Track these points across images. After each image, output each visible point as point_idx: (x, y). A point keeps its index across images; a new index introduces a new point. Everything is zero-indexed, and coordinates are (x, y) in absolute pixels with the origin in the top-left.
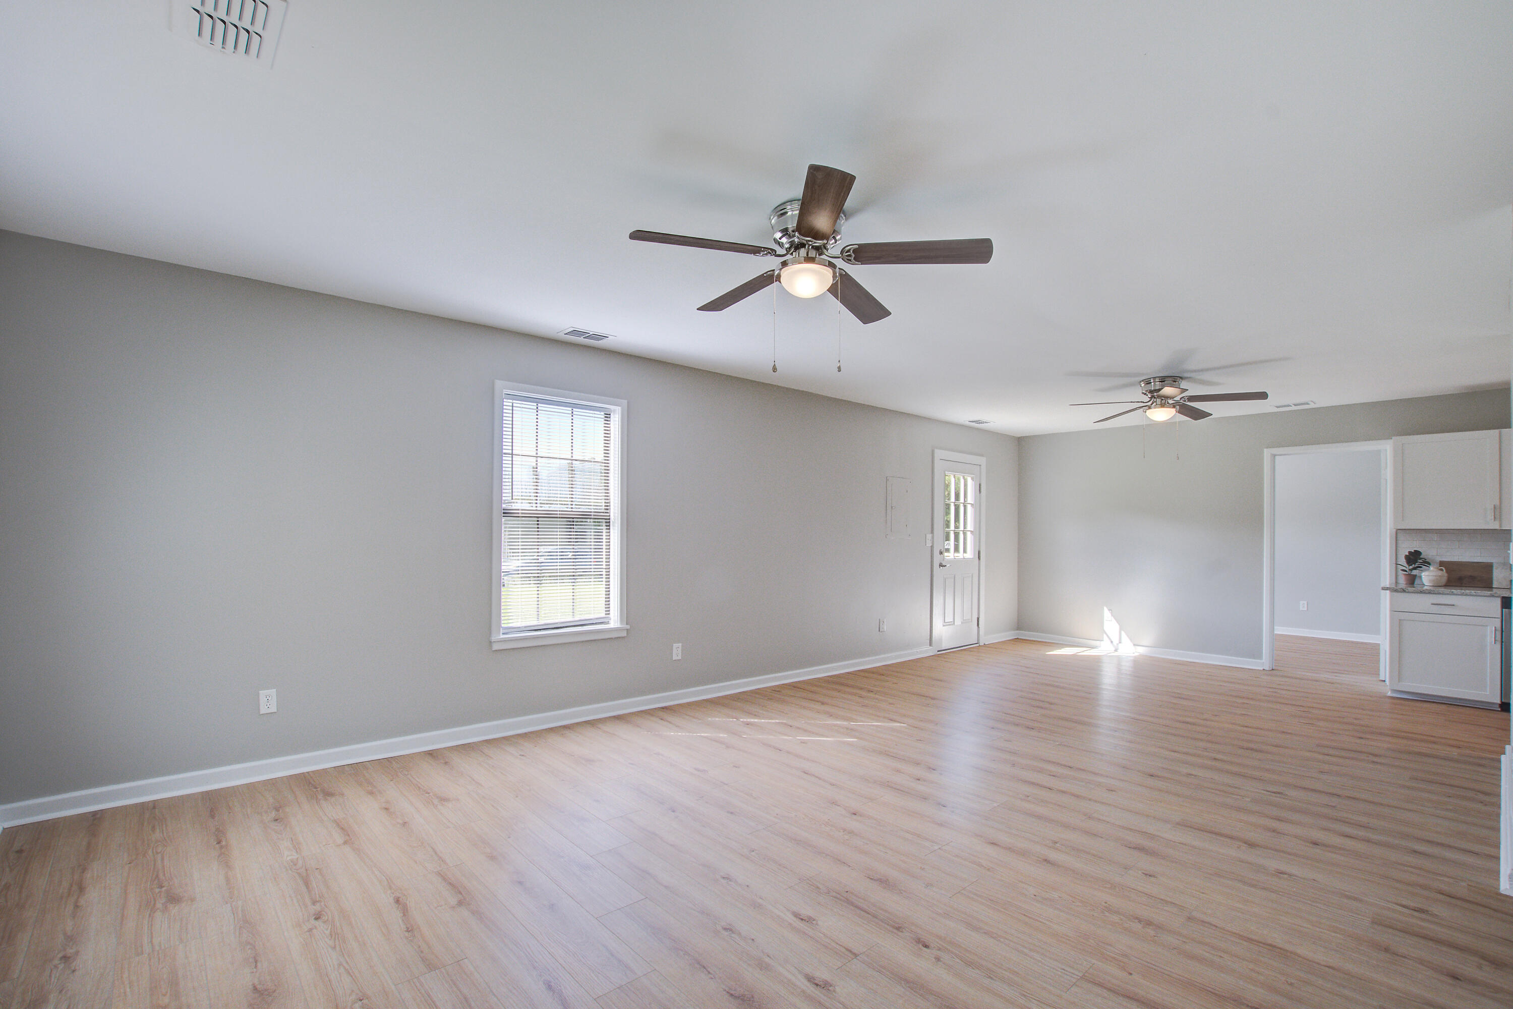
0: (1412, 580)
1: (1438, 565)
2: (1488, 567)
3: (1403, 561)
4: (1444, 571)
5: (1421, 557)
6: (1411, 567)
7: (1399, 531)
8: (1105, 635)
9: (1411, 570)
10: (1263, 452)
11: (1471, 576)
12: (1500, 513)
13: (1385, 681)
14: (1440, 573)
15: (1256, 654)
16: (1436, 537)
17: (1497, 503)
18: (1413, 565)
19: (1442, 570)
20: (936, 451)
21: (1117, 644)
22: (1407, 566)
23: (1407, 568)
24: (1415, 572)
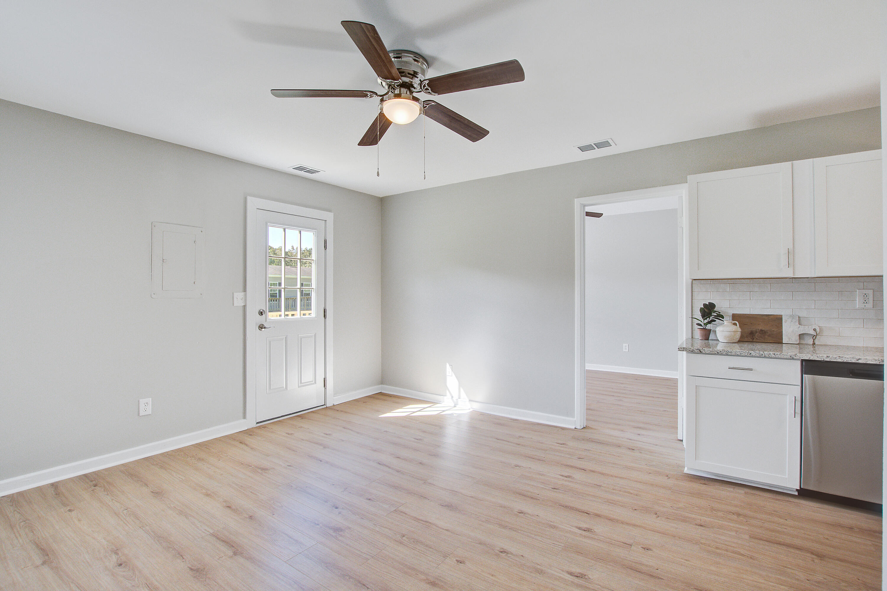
0: (707, 334)
1: (731, 319)
2: (777, 320)
3: (698, 315)
4: (738, 324)
5: (715, 309)
6: (706, 321)
7: (694, 281)
8: (447, 392)
9: (706, 324)
10: (575, 200)
11: (761, 330)
12: (794, 257)
13: (682, 441)
14: (734, 328)
15: (569, 412)
16: (729, 288)
17: (791, 247)
18: (708, 319)
19: (735, 324)
20: (249, 199)
21: (457, 399)
22: (703, 321)
23: (703, 322)
24: (709, 327)
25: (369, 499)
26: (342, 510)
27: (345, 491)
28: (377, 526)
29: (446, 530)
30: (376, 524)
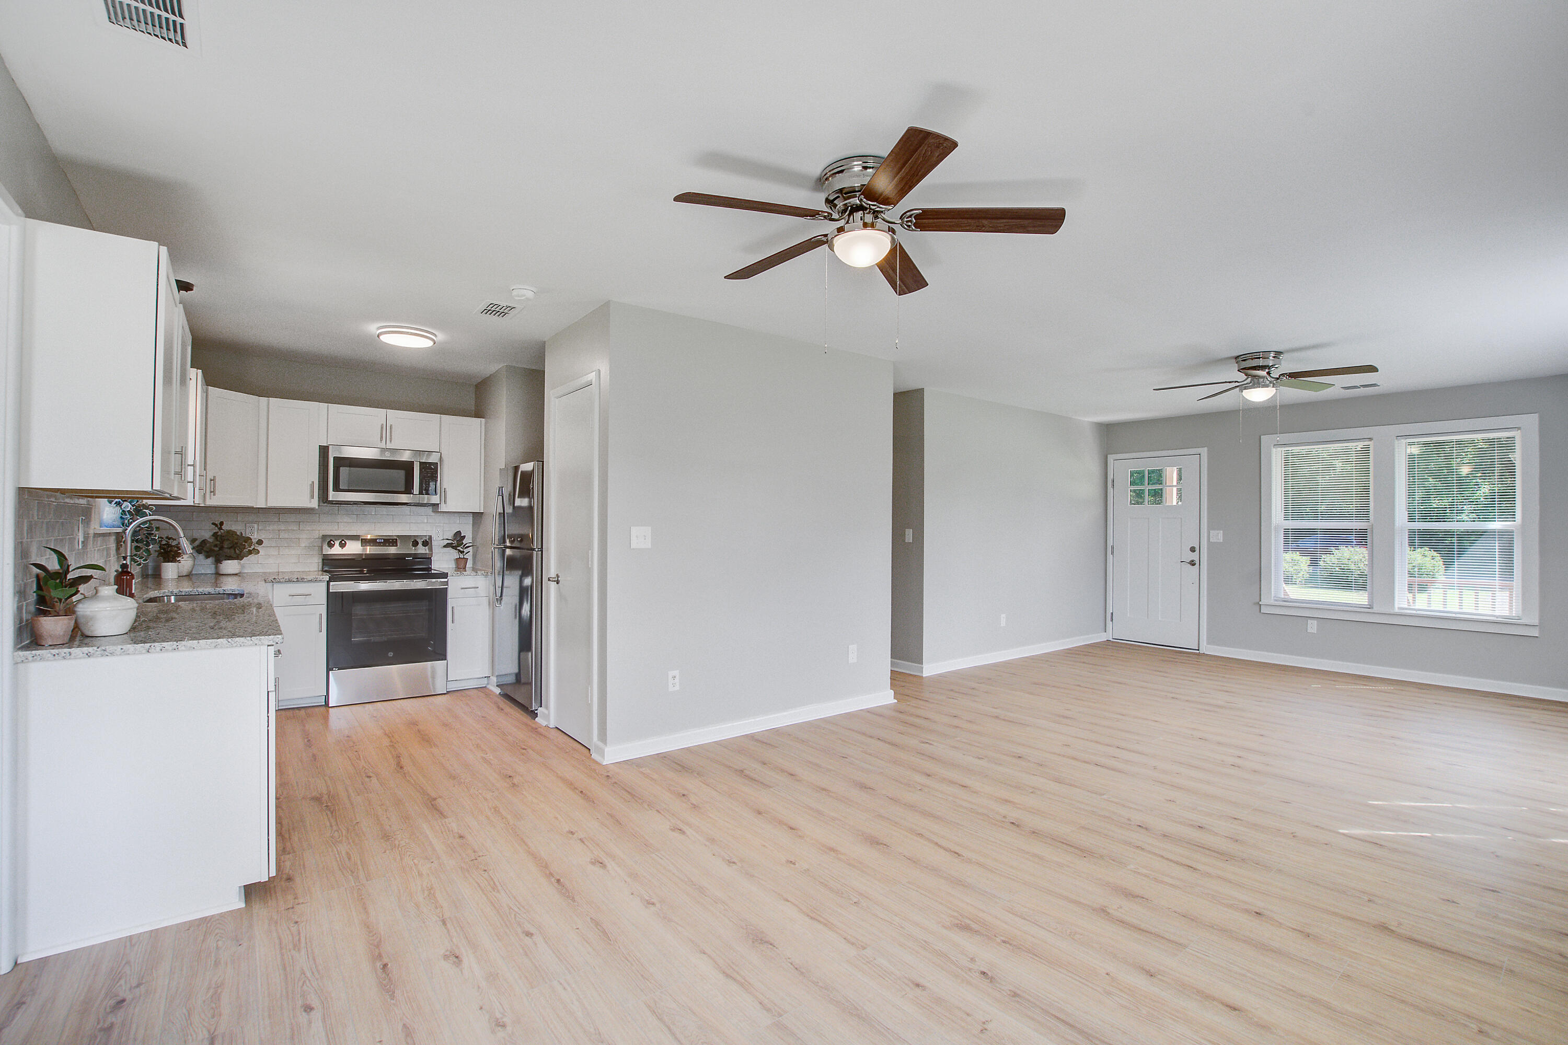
25: (918, 985)
26: (971, 967)
27: (984, 1023)
28: (899, 924)
29: (788, 901)
30: (899, 928)
